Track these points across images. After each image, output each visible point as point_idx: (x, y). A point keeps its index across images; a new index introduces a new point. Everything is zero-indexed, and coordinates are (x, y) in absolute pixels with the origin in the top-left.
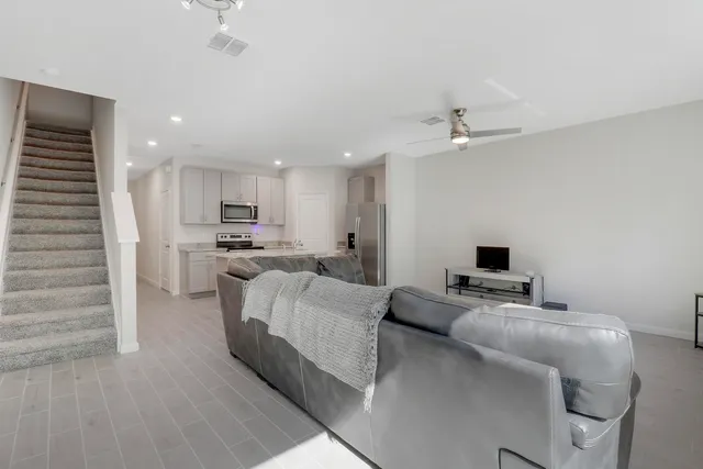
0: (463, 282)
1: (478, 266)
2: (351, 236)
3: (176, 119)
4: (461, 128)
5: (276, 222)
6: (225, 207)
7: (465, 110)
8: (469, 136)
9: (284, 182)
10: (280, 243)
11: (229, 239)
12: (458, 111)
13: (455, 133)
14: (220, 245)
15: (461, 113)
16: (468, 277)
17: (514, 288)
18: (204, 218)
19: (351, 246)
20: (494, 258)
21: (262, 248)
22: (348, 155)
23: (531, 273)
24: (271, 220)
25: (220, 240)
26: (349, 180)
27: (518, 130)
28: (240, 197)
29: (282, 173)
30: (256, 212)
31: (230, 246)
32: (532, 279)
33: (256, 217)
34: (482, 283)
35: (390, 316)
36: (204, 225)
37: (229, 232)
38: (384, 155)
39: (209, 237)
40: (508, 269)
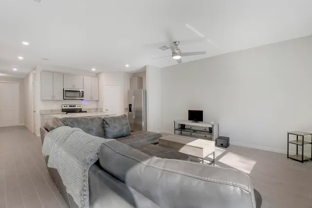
0: (183, 127)
1: (189, 119)
2: (130, 105)
3: (26, 43)
4: (177, 51)
5: (94, 99)
6: (66, 92)
7: (179, 42)
8: (180, 55)
9: (98, 79)
10: (97, 109)
11: (68, 107)
12: (175, 42)
13: (174, 54)
14: (63, 110)
15: (177, 43)
16: (185, 125)
17: (205, 130)
18: (53, 97)
19: (130, 110)
20: (196, 116)
21: (86, 112)
22: (127, 66)
23: (213, 123)
24: (91, 98)
25: (64, 108)
26: (131, 79)
27: (204, 53)
28: (74, 86)
29: (97, 75)
30: (83, 94)
31: (68, 111)
32: (213, 126)
33: (83, 96)
34: (191, 128)
35: (97, 163)
36: (53, 100)
37: (68, 104)
38: (145, 66)
39: (57, 107)
40: (202, 121)
